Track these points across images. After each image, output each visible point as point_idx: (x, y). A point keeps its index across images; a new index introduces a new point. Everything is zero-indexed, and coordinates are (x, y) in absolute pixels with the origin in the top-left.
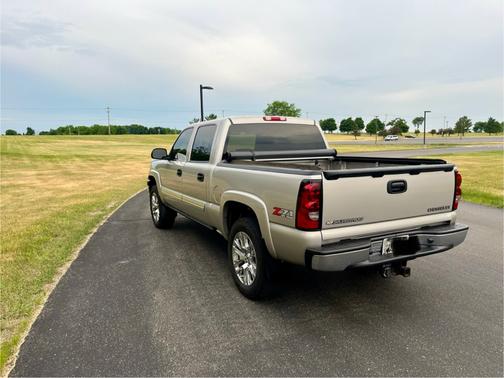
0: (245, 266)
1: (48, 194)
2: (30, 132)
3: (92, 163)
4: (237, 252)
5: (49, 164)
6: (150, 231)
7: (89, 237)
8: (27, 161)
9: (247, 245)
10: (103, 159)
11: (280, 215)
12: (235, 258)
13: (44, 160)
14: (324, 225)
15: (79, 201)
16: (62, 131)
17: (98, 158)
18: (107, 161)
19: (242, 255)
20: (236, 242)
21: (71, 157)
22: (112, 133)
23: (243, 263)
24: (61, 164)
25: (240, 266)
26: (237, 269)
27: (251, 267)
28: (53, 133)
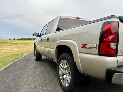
0: (65, 76)
1: (9, 51)
2: (14, 39)
3: (26, 45)
4: (61, 69)
5: (15, 45)
6: (33, 61)
7: (12, 63)
8: (9, 44)
9: (66, 66)
10: (29, 44)
11: (86, 48)
12: (60, 72)
13: (14, 44)
14: (119, 53)
15: (16, 53)
16: (22, 39)
17: (28, 44)
18: (29, 45)
19: (64, 71)
20: (61, 64)
21: (21, 44)
22: (33, 40)
23: (64, 75)
24: (18, 45)
25: (62, 76)
26: (61, 77)
27: (68, 77)
28: (20, 39)
